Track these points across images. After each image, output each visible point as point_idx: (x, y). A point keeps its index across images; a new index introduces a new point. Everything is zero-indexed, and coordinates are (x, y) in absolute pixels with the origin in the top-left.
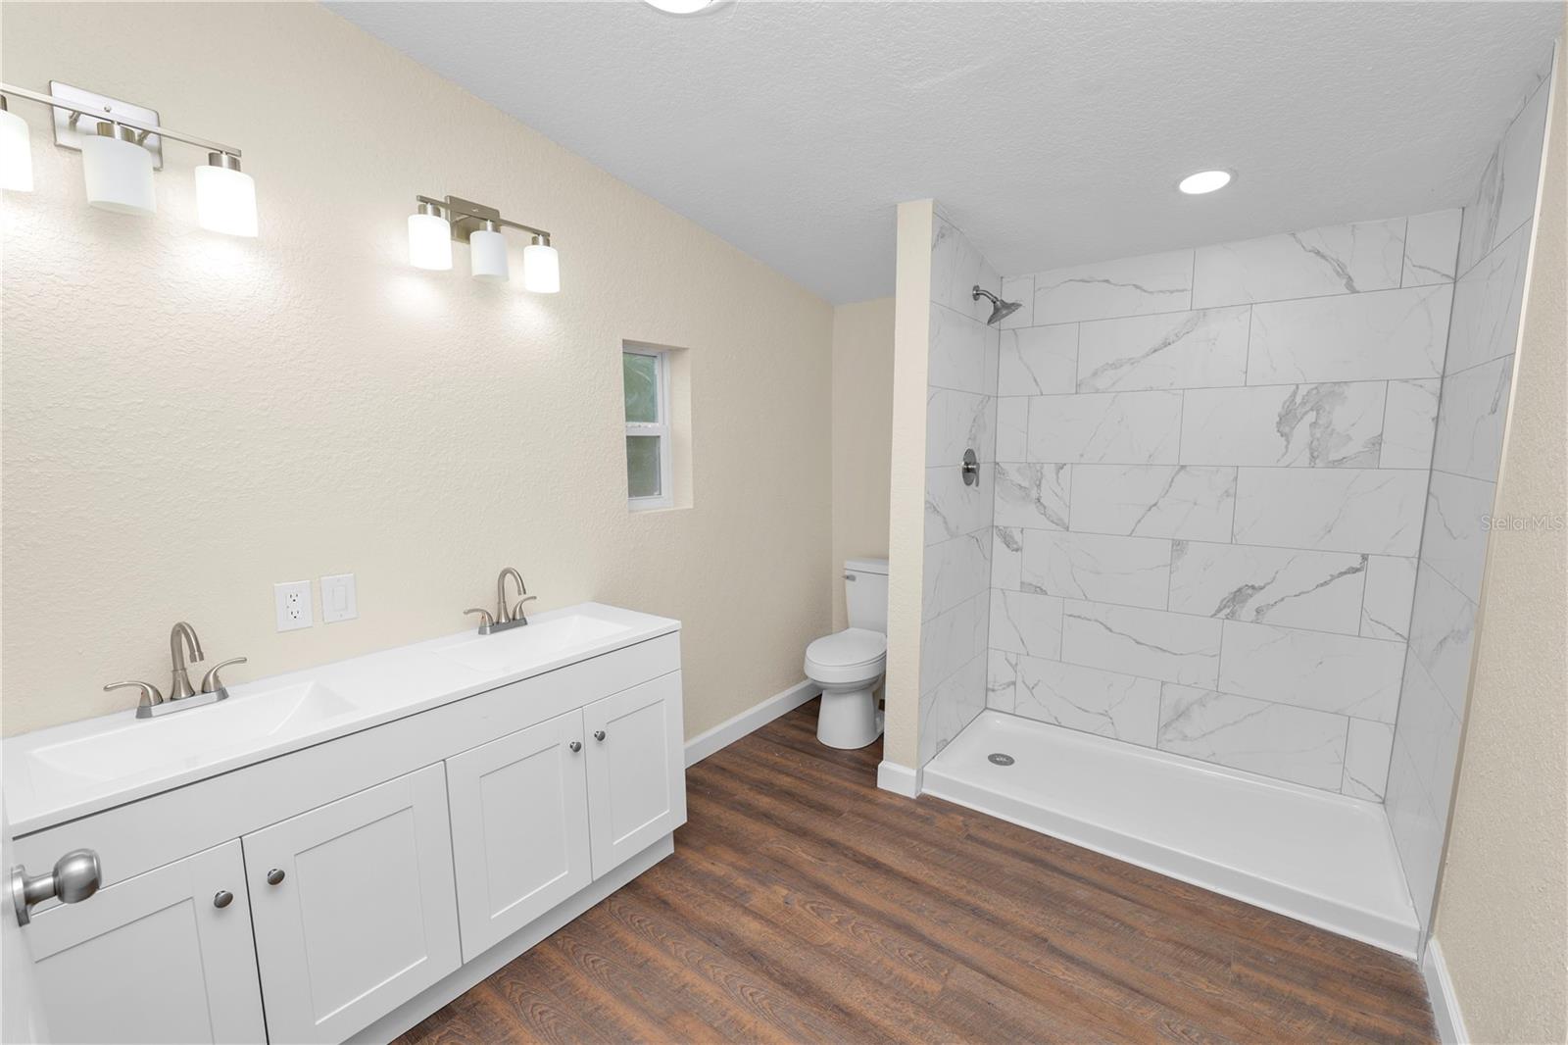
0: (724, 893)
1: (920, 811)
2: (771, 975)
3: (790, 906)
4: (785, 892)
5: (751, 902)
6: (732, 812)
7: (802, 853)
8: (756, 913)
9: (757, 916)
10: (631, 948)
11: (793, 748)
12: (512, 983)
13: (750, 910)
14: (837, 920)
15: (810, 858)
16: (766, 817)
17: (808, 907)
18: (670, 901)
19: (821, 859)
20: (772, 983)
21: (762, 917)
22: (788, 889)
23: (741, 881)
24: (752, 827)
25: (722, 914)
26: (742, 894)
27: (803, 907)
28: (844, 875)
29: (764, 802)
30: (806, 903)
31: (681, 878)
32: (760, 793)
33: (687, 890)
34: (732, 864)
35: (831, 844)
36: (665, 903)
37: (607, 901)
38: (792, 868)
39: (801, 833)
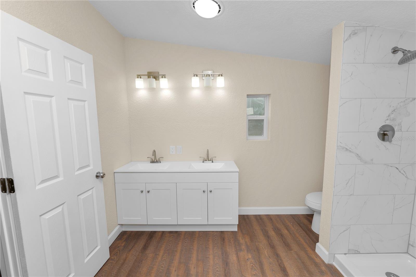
0: (237, 247)
1: (323, 268)
2: (225, 270)
3: (247, 261)
4: (250, 257)
5: (240, 253)
6: (261, 231)
7: (266, 252)
8: (238, 256)
9: (238, 257)
10: (209, 243)
11: (299, 225)
12: (188, 235)
13: (238, 255)
14: (255, 273)
15: (267, 254)
16: (268, 237)
17: (251, 265)
18: (225, 240)
19: (269, 257)
20: (223, 272)
21: (238, 258)
22: (252, 257)
23: (243, 247)
24: (261, 237)
25: (231, 251)
26: (240, 250)
27: (250, 263)
28: (271, 265)
29: (272, 233)
30: (252, 263)
31: (232, 237)
32: (274, 230)
33: (231, 240)
34: (246, 242)
35: (277, 255)
36: (224, 240)
37: (215, 232)
38: (259, 253)
39: (272, 247)
